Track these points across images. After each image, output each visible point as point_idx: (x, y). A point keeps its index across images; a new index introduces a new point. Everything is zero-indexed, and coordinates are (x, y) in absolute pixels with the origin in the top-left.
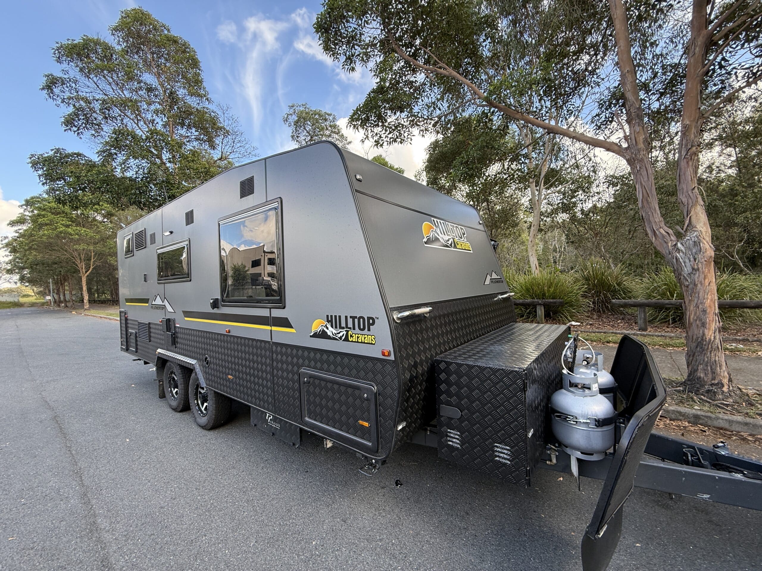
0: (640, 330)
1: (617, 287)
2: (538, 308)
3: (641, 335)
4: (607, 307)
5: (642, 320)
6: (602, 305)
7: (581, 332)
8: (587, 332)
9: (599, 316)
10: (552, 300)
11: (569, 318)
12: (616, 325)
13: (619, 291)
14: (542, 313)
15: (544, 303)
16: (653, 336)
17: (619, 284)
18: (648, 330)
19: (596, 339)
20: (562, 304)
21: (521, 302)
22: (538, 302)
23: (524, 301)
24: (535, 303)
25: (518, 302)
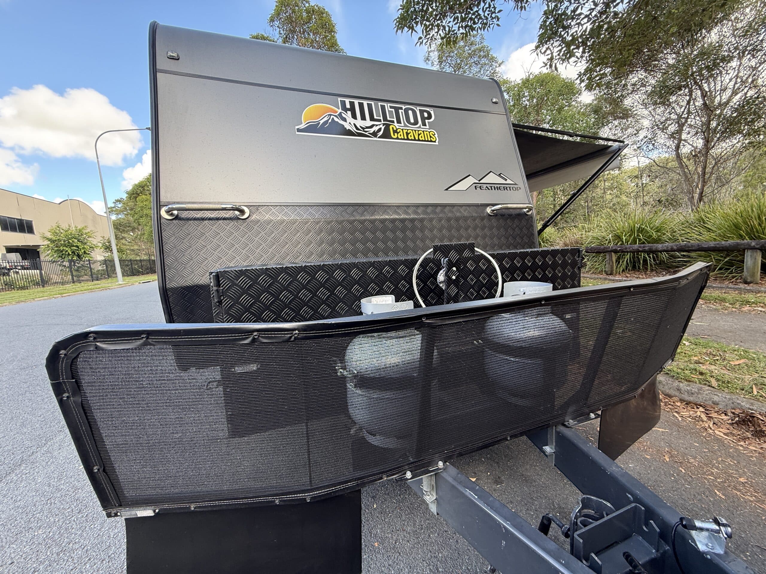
2: (749, 253)
15: (763, 246)
21: (712, 245)
22: (749, 244)
23: (718, 244)
24: (742, 247)
25: (706, 246)
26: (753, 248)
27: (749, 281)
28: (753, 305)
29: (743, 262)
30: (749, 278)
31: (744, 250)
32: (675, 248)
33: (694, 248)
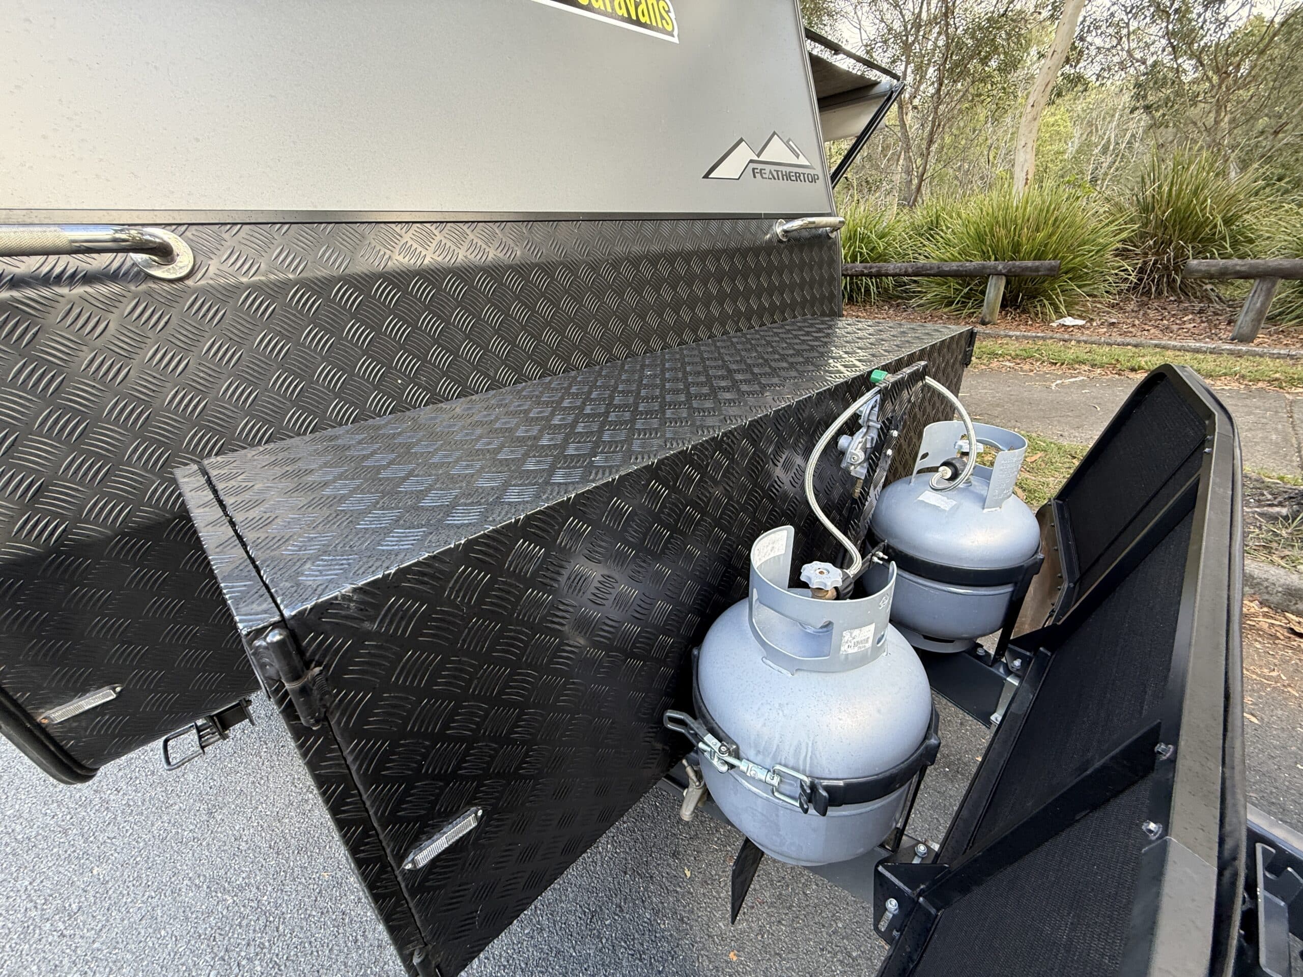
0: (1233, 339)
1: (1221, 227)
2: (992, 281)
3: (1231, 353)
4: (1171, 283)
5: (1251, 315)
6: (1162, 276)
7: (1079, 342)
8: (1092, 343)
9: (1142, 305)
10: (1029, 263)
11: (1063, 308)
12: (1175, 327)
13: (1224, 238)
14: (998, 294)
15: (1009, 271)
16: (1261, 356)
17: (1227, 222)
18: (1256, 341)
19: (1105, 360)
20: (1053, 274)
21: (955, 268)
22: (995, 268)
23: (961, 266)
24: (988, 271)
25: (947, 269)
26: (999, 274)
27: (987, 320)
28: (1001, 359)
29: (983, 293)
30: (988, 316)
31: (989, 276)
32: (910, 270)
33: (932, 272)
